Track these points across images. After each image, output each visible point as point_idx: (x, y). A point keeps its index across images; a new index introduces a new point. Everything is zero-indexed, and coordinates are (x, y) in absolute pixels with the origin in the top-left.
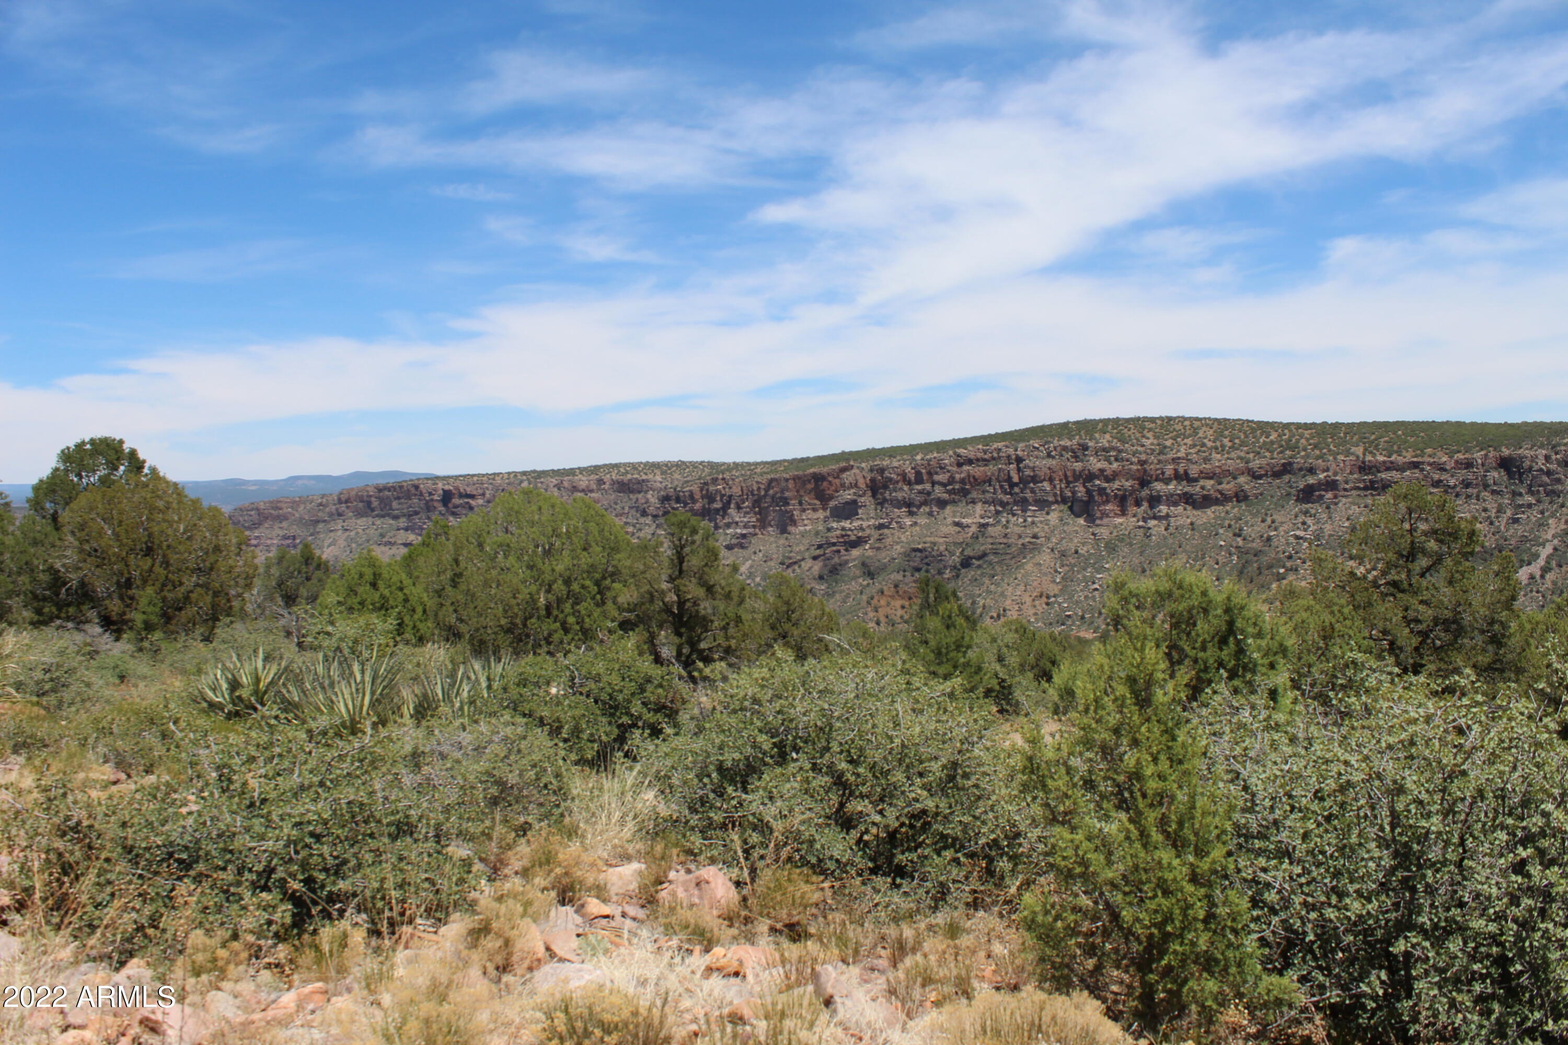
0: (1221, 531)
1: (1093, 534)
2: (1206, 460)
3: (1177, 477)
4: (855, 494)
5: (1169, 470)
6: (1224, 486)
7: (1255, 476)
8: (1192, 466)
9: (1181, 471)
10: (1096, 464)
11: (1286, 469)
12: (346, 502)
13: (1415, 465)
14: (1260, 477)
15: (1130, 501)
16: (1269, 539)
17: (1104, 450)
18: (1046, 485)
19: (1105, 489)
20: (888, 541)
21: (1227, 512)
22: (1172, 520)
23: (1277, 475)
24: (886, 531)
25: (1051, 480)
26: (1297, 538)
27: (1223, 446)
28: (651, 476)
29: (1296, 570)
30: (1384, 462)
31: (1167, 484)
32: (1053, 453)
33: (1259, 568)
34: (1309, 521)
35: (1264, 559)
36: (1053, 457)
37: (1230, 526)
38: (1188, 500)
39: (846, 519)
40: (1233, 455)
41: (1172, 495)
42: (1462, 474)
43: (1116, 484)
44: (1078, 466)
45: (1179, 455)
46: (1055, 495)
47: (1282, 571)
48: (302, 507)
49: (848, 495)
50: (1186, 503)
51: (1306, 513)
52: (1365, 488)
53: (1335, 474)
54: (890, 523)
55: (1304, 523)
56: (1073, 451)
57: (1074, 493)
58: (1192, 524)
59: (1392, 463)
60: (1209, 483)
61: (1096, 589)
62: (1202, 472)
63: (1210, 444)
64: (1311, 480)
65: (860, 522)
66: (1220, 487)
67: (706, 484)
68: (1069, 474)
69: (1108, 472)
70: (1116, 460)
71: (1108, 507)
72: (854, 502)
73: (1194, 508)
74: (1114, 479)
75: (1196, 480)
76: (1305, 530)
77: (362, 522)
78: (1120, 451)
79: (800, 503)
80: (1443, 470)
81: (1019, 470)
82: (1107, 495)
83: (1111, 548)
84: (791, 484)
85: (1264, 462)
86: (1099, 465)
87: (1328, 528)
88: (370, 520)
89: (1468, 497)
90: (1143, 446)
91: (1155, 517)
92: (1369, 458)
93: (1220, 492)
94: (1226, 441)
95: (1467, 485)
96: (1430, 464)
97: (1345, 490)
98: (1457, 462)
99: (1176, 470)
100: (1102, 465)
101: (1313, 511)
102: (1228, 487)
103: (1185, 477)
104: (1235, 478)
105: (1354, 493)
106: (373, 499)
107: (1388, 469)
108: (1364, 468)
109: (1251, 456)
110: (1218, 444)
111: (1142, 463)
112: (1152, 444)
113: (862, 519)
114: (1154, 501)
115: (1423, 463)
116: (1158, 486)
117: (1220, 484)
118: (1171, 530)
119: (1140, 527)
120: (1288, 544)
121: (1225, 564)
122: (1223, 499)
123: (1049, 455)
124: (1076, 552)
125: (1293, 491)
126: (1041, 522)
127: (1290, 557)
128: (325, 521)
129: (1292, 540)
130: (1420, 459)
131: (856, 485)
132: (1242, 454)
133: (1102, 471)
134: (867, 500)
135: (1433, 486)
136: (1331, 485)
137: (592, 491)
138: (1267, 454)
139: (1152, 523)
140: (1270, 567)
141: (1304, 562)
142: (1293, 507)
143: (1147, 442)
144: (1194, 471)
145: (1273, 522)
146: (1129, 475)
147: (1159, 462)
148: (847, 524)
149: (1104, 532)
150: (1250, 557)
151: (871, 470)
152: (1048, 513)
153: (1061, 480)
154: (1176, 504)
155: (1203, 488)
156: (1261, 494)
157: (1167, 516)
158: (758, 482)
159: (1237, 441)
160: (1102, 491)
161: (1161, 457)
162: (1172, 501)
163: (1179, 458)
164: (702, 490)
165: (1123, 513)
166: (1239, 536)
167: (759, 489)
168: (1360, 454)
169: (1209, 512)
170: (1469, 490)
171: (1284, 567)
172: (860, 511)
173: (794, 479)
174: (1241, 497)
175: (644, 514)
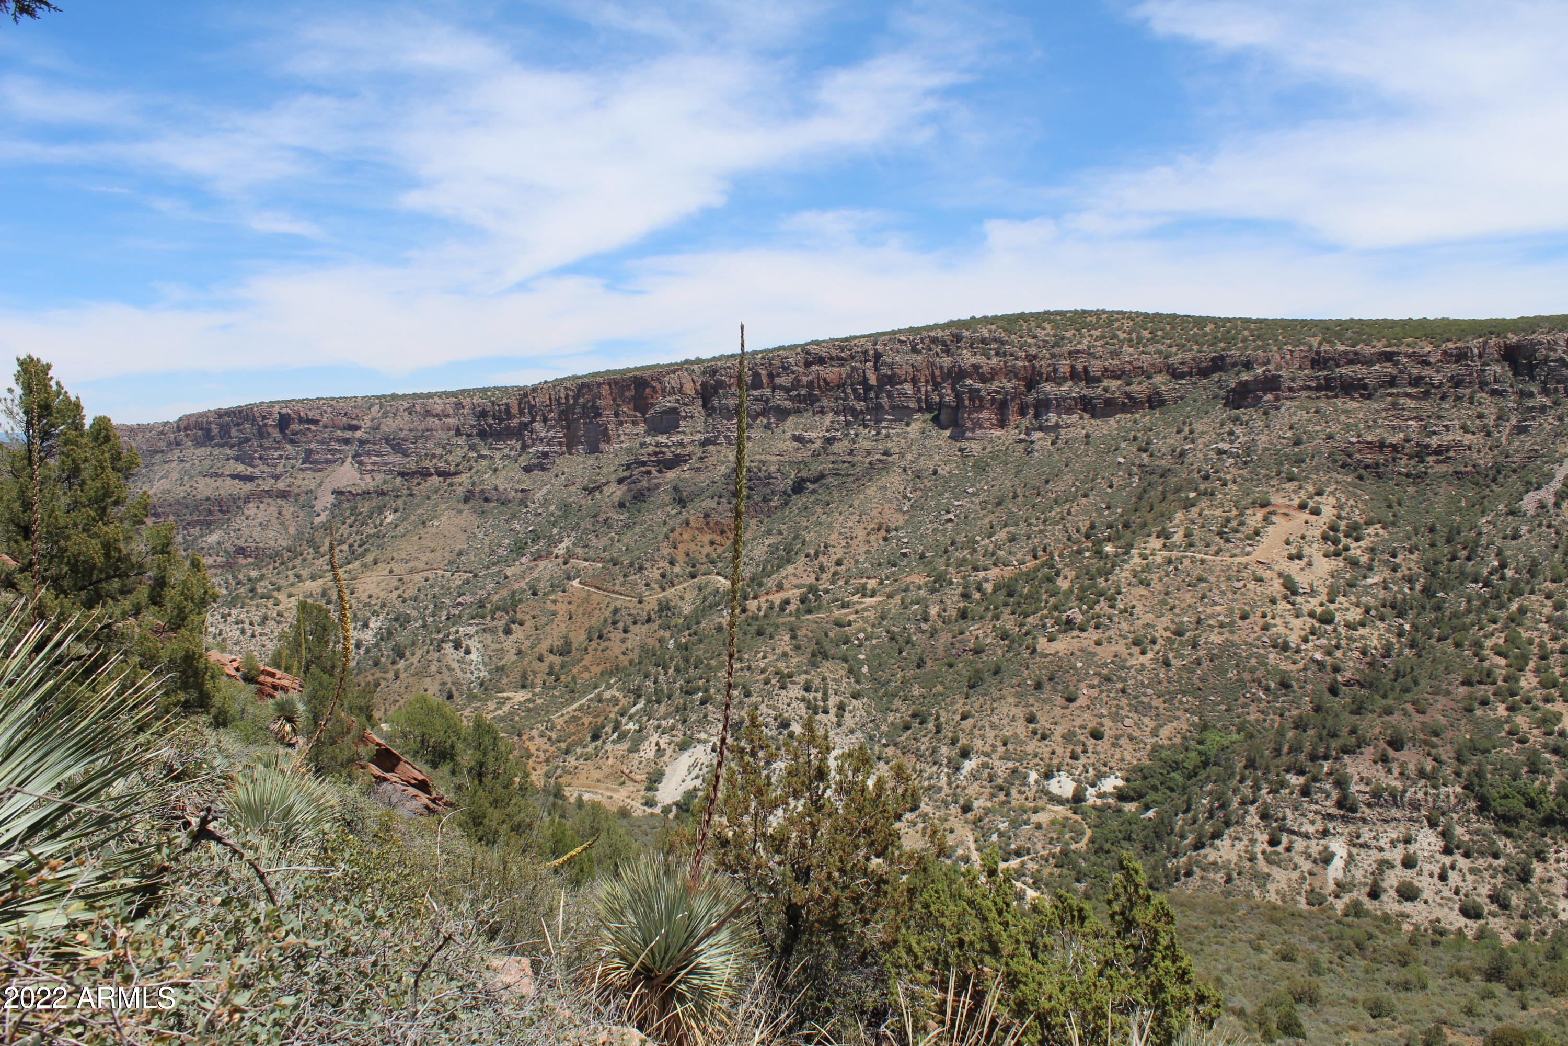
0: (1123, 445)
1: (960, 450)
2: (1114, 354)
3: (1074, 375)
4: (677, 401)
5: (1064, 367)
6: (1135, 387)
7: (1175, 374)
8: (1093, 362)
9: (1079, 367)
10: (968, 358)
11: (1218, 364)
12: (186, 429)
13: (1388, 357)
14: (1182, 376)
15: (1013, 407)
16: (1182, 454)
17: (983, 341)
18: (908, 388)
19: (978, 390)
20: (711, 460)
21: (1135, 422)
22: (1063, 431)
23: (1204, 373)
24: (711, 448)
25: (914, 381)
26: (1220, 452)
27: (1140, 339)
29: (1212, 494)
30: (1346, 353)
31: (1060, 384)
32: (919, 347)
33: (1164, 493)
34: (1238, 430)
35: (1172, 480)
36: (919, 352)
37: (1135, 438)
38: (1087, 406)
39: (662, 433)
40: (1151, 349)
41: (1064, 399)
42: (1452, 369)
43: (995, 386)
44: (946, 361)
45: (1079, 347)
46: (919, 401)
47: (1192, 495)
48: (141, 435)
49: (667, 402)
50: (1084, 410)
51: (1236, 420)
52: (1319, 388)
53: (1279, 368)
54: (717, 437)
55: (1231, 433)
56: (944, 344)
57: (941, 397)
58: (1087, 436)
59: (1356, 354)
60: (1114, 384)
61: (950, 520)
62: (1106, 370)
63: (1122, 336)
64: (1245, 377)
65: (680, 437)
66: (1128, 389)
68: (937, 372)
69: (985, 370)
70: (997, 354)
71: (985, 415)
72: (674, 411)
73: (1093, 416)
74: (992, 379)
75: (1098, 380)
76: (1232, 442)
77: (201, 451)
78: (1003, 343)
79: (617, 415)
80: (1426, 363)
81: (876, 368)
82: (981, 399)
83: (981, 467)
84: (605, 390)
85: (1188, 356)
86: (973, 360)
87: (1263, 439)
88: (209, 449)
89: (1458, 399)
90: (1035, 337)
91: (1040, 429)
92: (1325, 347)
93: (1128, 395)
94: (1146, 334)
95: (1457, 383)
96: (1408, 356)
97: (1291, 390)
98: (1444, 353)
99: (1072, 367)
100: (979, 359)
101: (1245, 418)
102: (1139, 388)
103: (1089, 379)
104: (1149, 377)
105: (1304, 394)
106: (213, 426)
107: (1351, 362)
108: (1318, 361)
109: (1174, 349)
110: (1134, 336)
111: (1031, 358)
112: (1047, 335)
113: (684, 432)
114: (1042, 406)
115: (1398, 354)
116: (1048, 387)
117: (1129, 384)
118: (1060, 443)
119: (1020, 441)
120: (1206, 460)
121: (1122, 488)
122: (1131, 404)
123: (914, 350)
124: (935, 473)
125: (1222, 393)
126: (898, 435)
127: (1206, 478)
128: (162, 451)
129: (1212, 455)
130: (1395, 349)
131: (681, 390)
132: (1163, 348)
133: (976, 367)
134: (697, 409)
135: (1410, 384)
136: (1271, 384)
137: (448, 416)
138: (1195, 347)
139: (1037, 435)
140: (1178, 490)
141: (1225, 484)
142: (1220, 412)
143: (1041, 334)
144: (1096, 367)
145: (1191, 432)
146: (1012, 373)
147: (1053, 356)
148: (663, 439)
149: (974, 447)
150: (1155, 478)
151: (704, 373)
152: (908, 425)
153: (927, 382)
154: (1069, 411)
155: (1106, 390)
156: (1182, 398)
157: (1057, 426)
158: (566, 389)
159: (1159, 333)
160: (974, 394)
161: (1056, 350)
162: (1064, 406)
163: (1078, 351)
165: (1002, 424)
166: (1145, 451)
167: (567, 397)
168: (1315, 344)
169: (1112, 421)
170: (1461, 390)
171: (1196, 490)
172: (682, 423)
173: (609, 384)
174: (1155, 401)
175: (458, 433)
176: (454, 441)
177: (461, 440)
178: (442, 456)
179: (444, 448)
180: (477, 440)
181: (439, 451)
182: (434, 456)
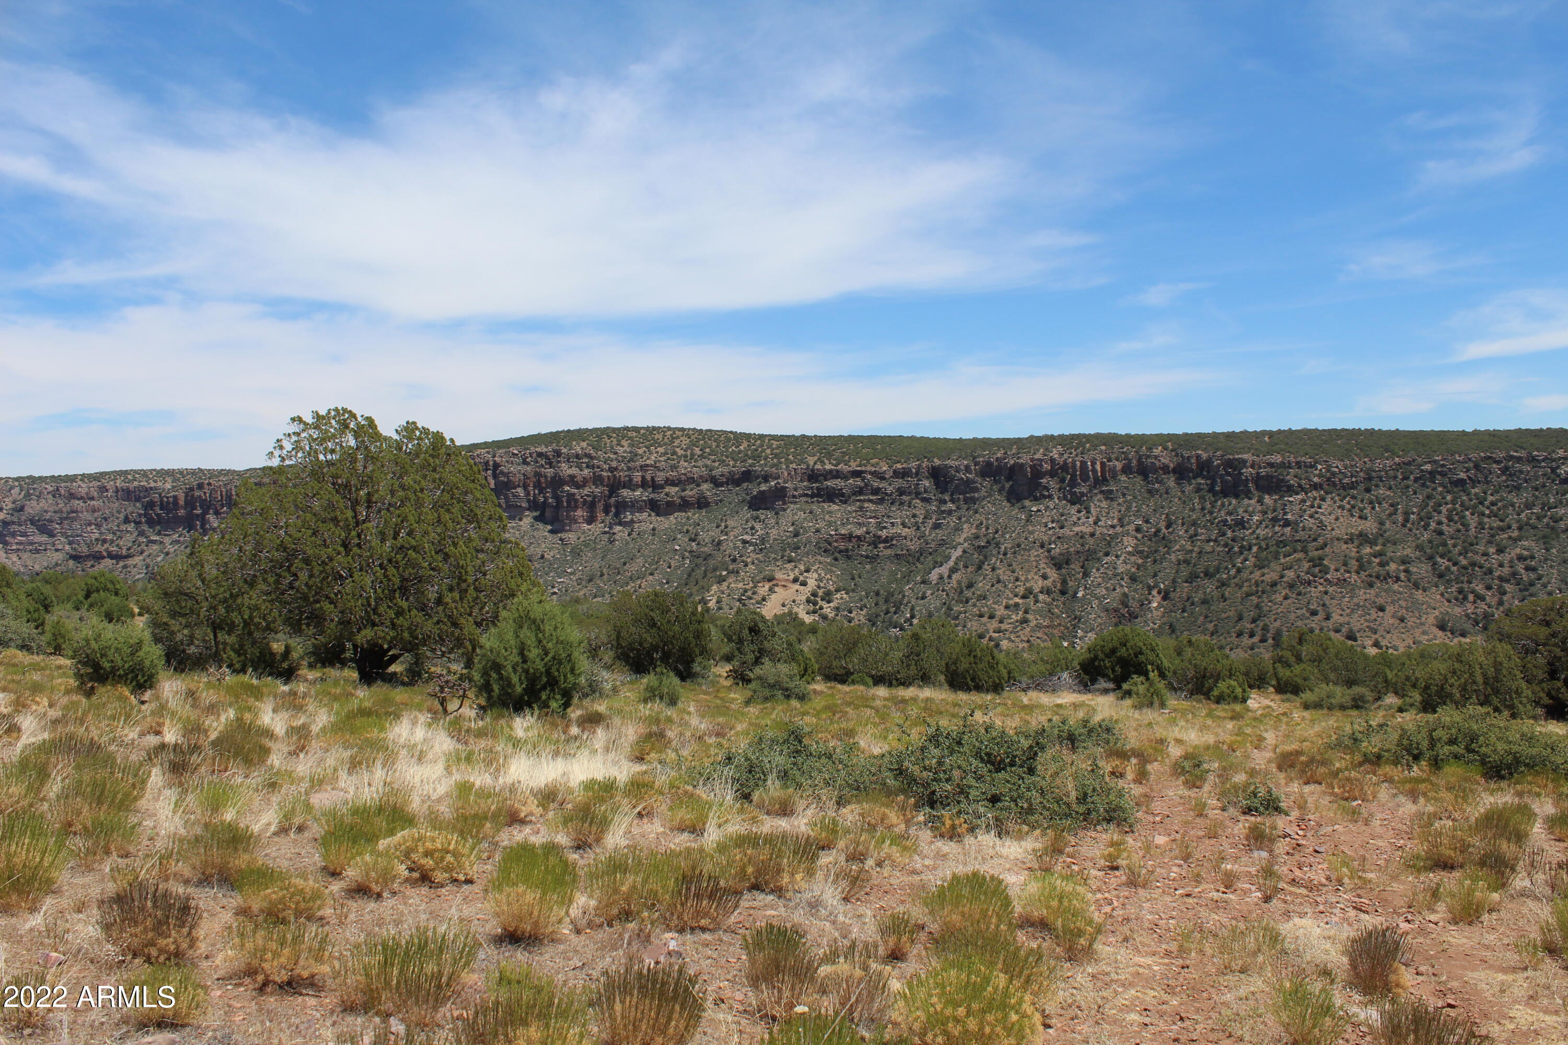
0: (679, 536)
1: (561, 539)
2: (674, 468)
3: (644, 484)
5: (637, 476)
6: (688, 493)
7: (717, 483)
8: (658, 474)
9: (648, 478)
10: (566, 470)
11: (747, 476)
13: (857, 474)
14: (721, 485)
15: (600, 506)
16: (719, 543)
17: (577, 456)
18: (520, 491)
19: (574, 495)
21: (688, 518)
22: (636, 525)
23: (737, 483)
25: (525, 487)
26: (744, 542)
27: (692, 455)
28: (160, 484)
29: (738, 572)
30: (831, 471)
31: (634, 490)
32: (529, 460)
33: (705, 572)
34: (758, 526)
35: (712, 562)
36: (528, 464)
37: (688, 531)
38: (654, 507)
40: (700, 463)
41: (637, 501)
42: (899, 483)
43: (586, 491)
44: (550, 472)
45: (648, 462)
46: (529, 501)
47: (724, 573)
50: (652, 510)
51: (756, 518)
52: (812, 496)
53: (785, 482)
55: (752, 528)
56: (547, 458)
57: (546, 498)
58: (654, 529)
59: (837, 471)
60: (673, 490)
61: (555, 593)
62: (668, 479)
63: (680, 452)
64: (764, 487)
66: (683, 494)
67: (192, 489)
68: (543, 480)
69: (579, 479)
70: (587, 467)
71: (579, 513)
73: (658, 515)
74: (584, 486)
75: (662, 487)
76: (753, 535)
78: (591, 458)
80: (883, 478)
81: (495, 476)
82: (576, 501)
83: (576, 553)
85: (725, 470)
86: (570, 472)
87: (774, 533)
89: (902, 504)
90: (616, 453)
91: (620, 524)
92: (818, 466)
93: (682, 498)
94: (697, 451)
95: (901, 492)
96: (871, 473)
97: (794, 497)
98: (895, 471)
99: (643, 477)
100: (574, 471)
101: (763, 517)
102: (690, 493)
103: (655, 486)
104: (698, 485)
105: (804, 499)
107: (836, 477)
108: (813, 476)
109: (717, 464)
110: (689, 453)
111: (612, 470)
112: (625, 452)
114: (622, 507)
115: (865, 472)
116: (625, 493)
117: (684, 490)
118: (634, 535)
119: (605, 533)
120: (735, 548)
121: (678, 568)
122: (685, 505)
123: (525, 462)
124: (542, 557)
125: (748, 498)
126: (513, 528)
127: (734, 560)
129: (739, 544)
130: (863, 468)
132: (709, 463)
133: (572, 477)
135: (872, 494)
136: (780, 494)
137: (92, 498)
138: (731, 463)
139: (619, 528)
140: (715, 570)
141: (746, 565)
142: (745, 513)
143: (620, 450)
144: (660, 477)
145: (726, 527)
146: (597, 480)
147: (629, 469)
149: (571, 537)
150: (700, 560)
152: (521, 520)
153: (535, 487)
154: (641, 510)
155: (667, 494)
156: (721, 501)
157: (632, 521)
159: (707, 450)
160: (571, 496)
161: (631, 464)
162: (637, 507)
163: (647, 465)
164: (186, 496)
165: (591, 520)
166: (694, 540)
168: (812, 463)
169: (672, 518)
170: (904, 497)
171: (727, 569)
174: (702, 503)
175: (127, 520)
176: (123, 527)
177: (131, 527)
178: (112, 541)
179: (114, 534)
180: (145, 527)
181: (110, 537)
182: (105, 541)
